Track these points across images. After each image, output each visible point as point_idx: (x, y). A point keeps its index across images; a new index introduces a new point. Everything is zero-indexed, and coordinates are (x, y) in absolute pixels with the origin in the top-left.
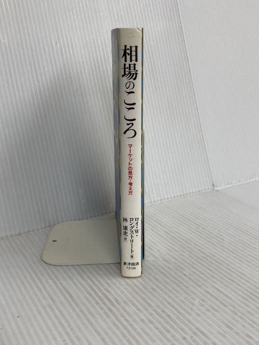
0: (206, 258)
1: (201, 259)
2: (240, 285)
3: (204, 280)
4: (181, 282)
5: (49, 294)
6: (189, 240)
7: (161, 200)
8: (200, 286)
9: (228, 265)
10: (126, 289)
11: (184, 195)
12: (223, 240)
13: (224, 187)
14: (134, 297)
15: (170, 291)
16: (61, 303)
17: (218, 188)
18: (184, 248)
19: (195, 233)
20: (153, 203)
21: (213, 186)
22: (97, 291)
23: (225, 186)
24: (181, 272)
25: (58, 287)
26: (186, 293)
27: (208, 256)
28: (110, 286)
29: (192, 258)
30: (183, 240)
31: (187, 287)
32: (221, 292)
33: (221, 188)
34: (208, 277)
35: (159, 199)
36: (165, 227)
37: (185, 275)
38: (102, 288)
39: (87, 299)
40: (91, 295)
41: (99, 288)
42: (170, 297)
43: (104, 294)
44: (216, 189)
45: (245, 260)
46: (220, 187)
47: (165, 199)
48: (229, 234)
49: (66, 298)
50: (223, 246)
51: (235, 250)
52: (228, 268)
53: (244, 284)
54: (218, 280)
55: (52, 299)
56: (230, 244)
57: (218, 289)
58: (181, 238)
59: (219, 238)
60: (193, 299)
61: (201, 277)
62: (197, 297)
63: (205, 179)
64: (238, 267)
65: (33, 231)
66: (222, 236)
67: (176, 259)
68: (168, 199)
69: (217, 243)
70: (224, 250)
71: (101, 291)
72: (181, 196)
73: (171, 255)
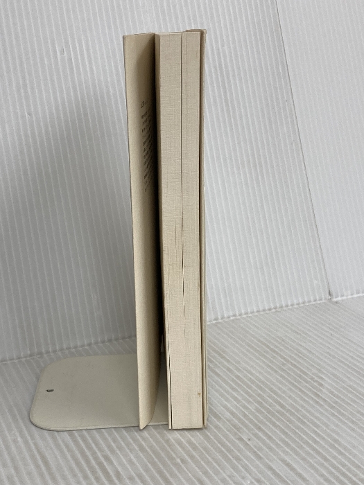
0: (282, 414)
1: (273, 415)
2: (326, 460)
3: (270, 448)
4: (229, 451)
5: (13, 460)
6: (263, 383)
7: (235, 315)
8: (260, 458)
9: (318, 426)
10: (137, 457)
11: (275, 308)
12: (321, 385)
13: (350, 297)
14: (147, 470)
15: (208, 463)
16: (29, 474)
17: (339, 299)
18: (250, 396)
19: (276, 372)
20: (220, 321)
21: (330, 294)
22: (91, 458)
23: (352, 295)
24: (235, 434)
25: (30, 450)
26: (234, 468)
27: (288, 411)
28: (113, 451)
29: (261, 413)
30: (253, 382)
31: (238, 459)
32: (293, 469)
33: (344, 298)
34: (277, 445)
35: (231, 314)
36: (228, 361)
37: (241, 439)
38: (99, 454)
39: (71, 470)
40: (78, 464)
41: (94, 454)
42: (206, 473)
43: (100, 464)
44: (335, 300)
45: (348, 419)
46: (342, 296)
47: (240, 315)
48: (335, 375)
49: (38, 466)
50: (318, 396)
51: (336, 403)
52: (315, 432)
53: (335, 458)
54: (293, 449)
55: (16, 469)
56: (331, 393)
57: (288, 465)
58: (250, 380)
59: (316, 381)
60: (243, 478)
61: (265, 443)
62: (250, 474)
63: (315, 282)
64: (333, 431)
65: (11, 359)
66: (322, 378)
67: (232, 413)
68: (246, 313)
69: (310, 390)
70: (317, 403)
71: (96, 458)
72: (270, 310)
73: (225, 407)
